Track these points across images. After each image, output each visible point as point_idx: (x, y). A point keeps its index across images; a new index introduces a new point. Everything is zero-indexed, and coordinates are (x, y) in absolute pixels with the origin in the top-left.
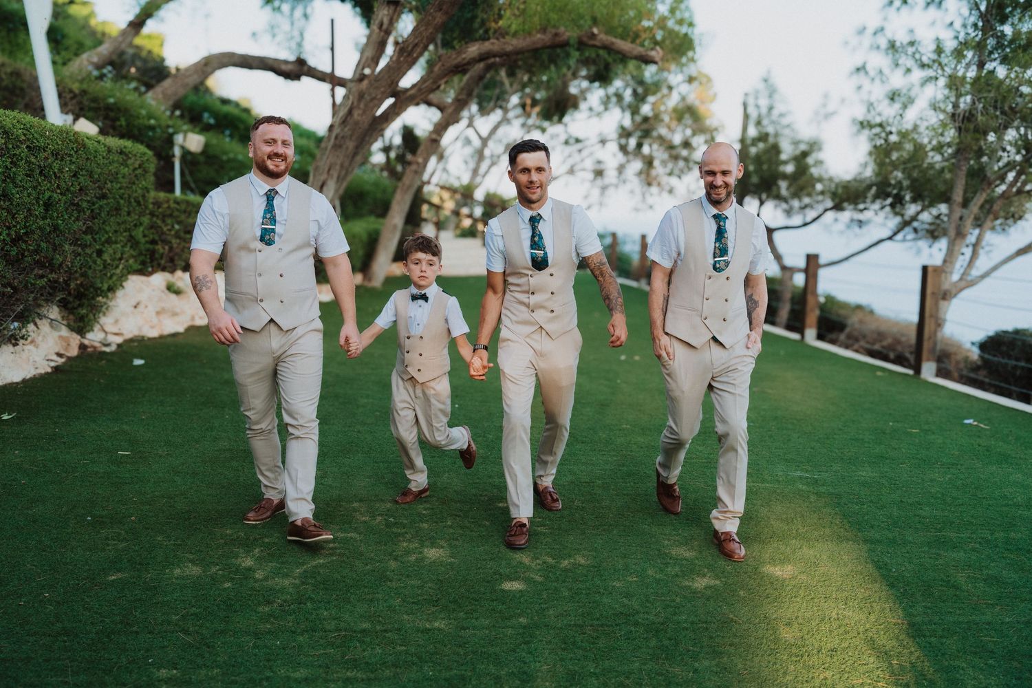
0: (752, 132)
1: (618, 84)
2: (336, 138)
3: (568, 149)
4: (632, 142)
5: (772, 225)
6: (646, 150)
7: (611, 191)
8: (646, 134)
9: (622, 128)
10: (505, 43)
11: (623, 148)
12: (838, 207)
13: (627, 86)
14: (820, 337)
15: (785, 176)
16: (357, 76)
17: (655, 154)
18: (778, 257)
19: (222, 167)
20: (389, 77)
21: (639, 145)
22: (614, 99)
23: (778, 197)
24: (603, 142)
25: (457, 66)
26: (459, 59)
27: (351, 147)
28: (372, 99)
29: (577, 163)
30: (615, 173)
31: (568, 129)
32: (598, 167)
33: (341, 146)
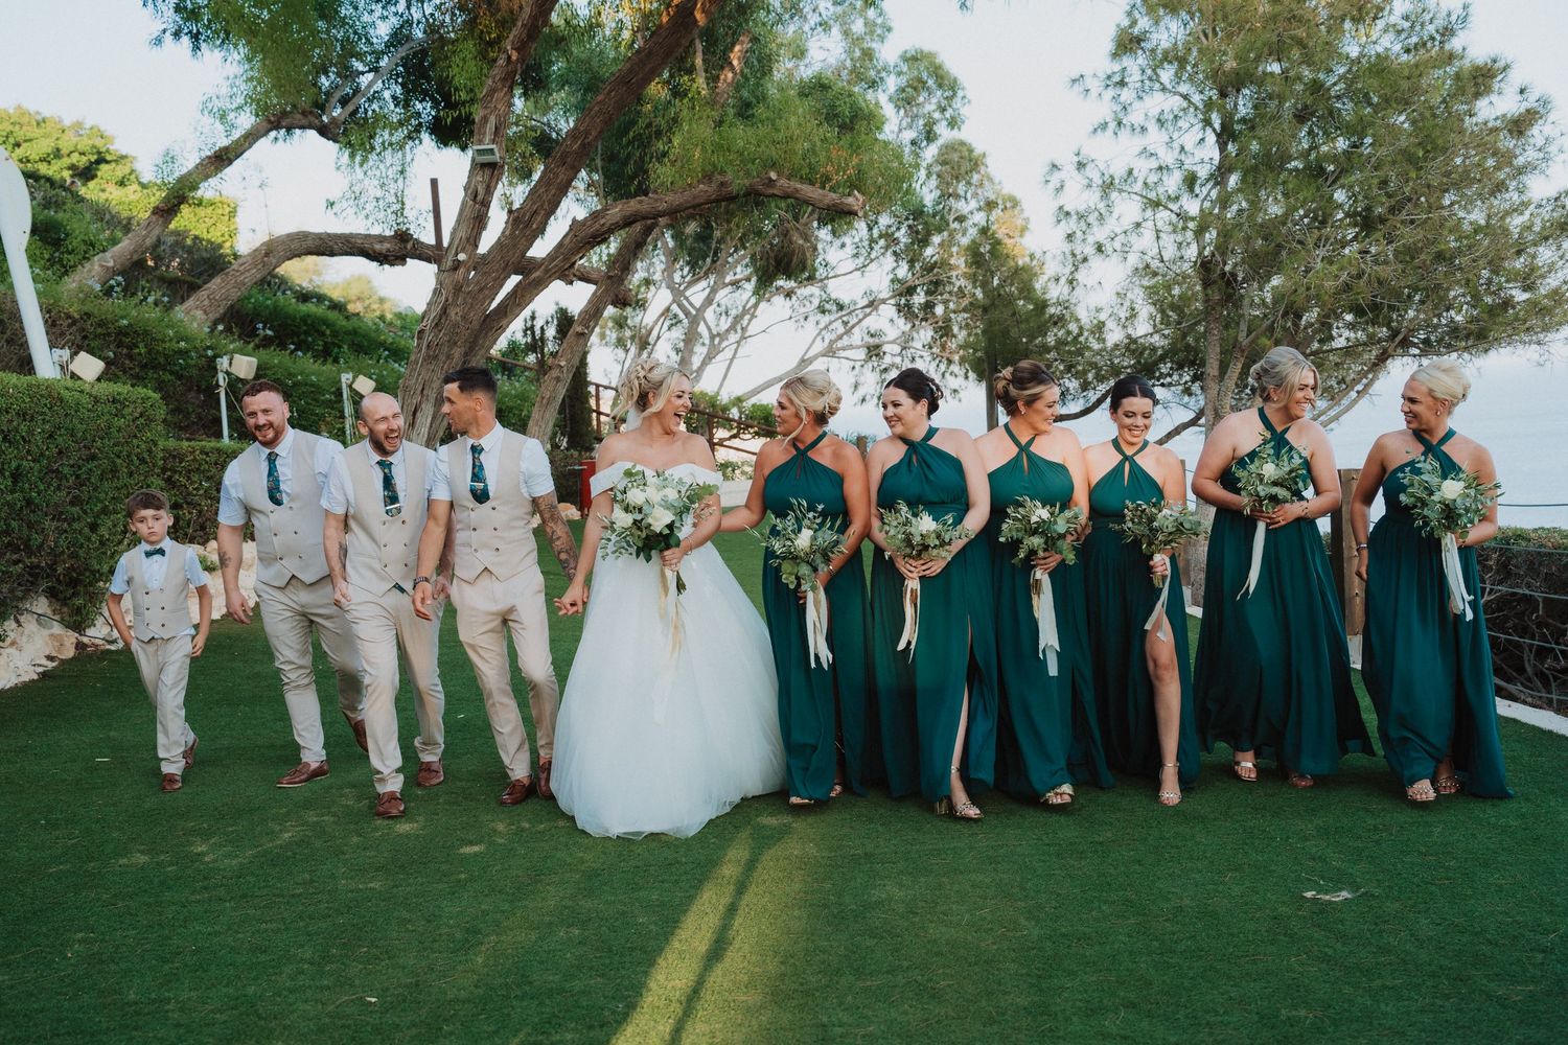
2: (429, 346)
3: (826, 319)
4: (919, 299)
6: (939, 310)
8: (935, 287)
9: (899, 282)
10: (656, 200)
11: (906, 310)
16: (450, 263)
21: (928, 307)
24: (873, 304)
26: (597, 226)
27: (457, 355)
28: (481, 290)
29: (840, 337)
30: (897, 349)
31: (824, 289)
32: (871, 341)
33: (436, 357)
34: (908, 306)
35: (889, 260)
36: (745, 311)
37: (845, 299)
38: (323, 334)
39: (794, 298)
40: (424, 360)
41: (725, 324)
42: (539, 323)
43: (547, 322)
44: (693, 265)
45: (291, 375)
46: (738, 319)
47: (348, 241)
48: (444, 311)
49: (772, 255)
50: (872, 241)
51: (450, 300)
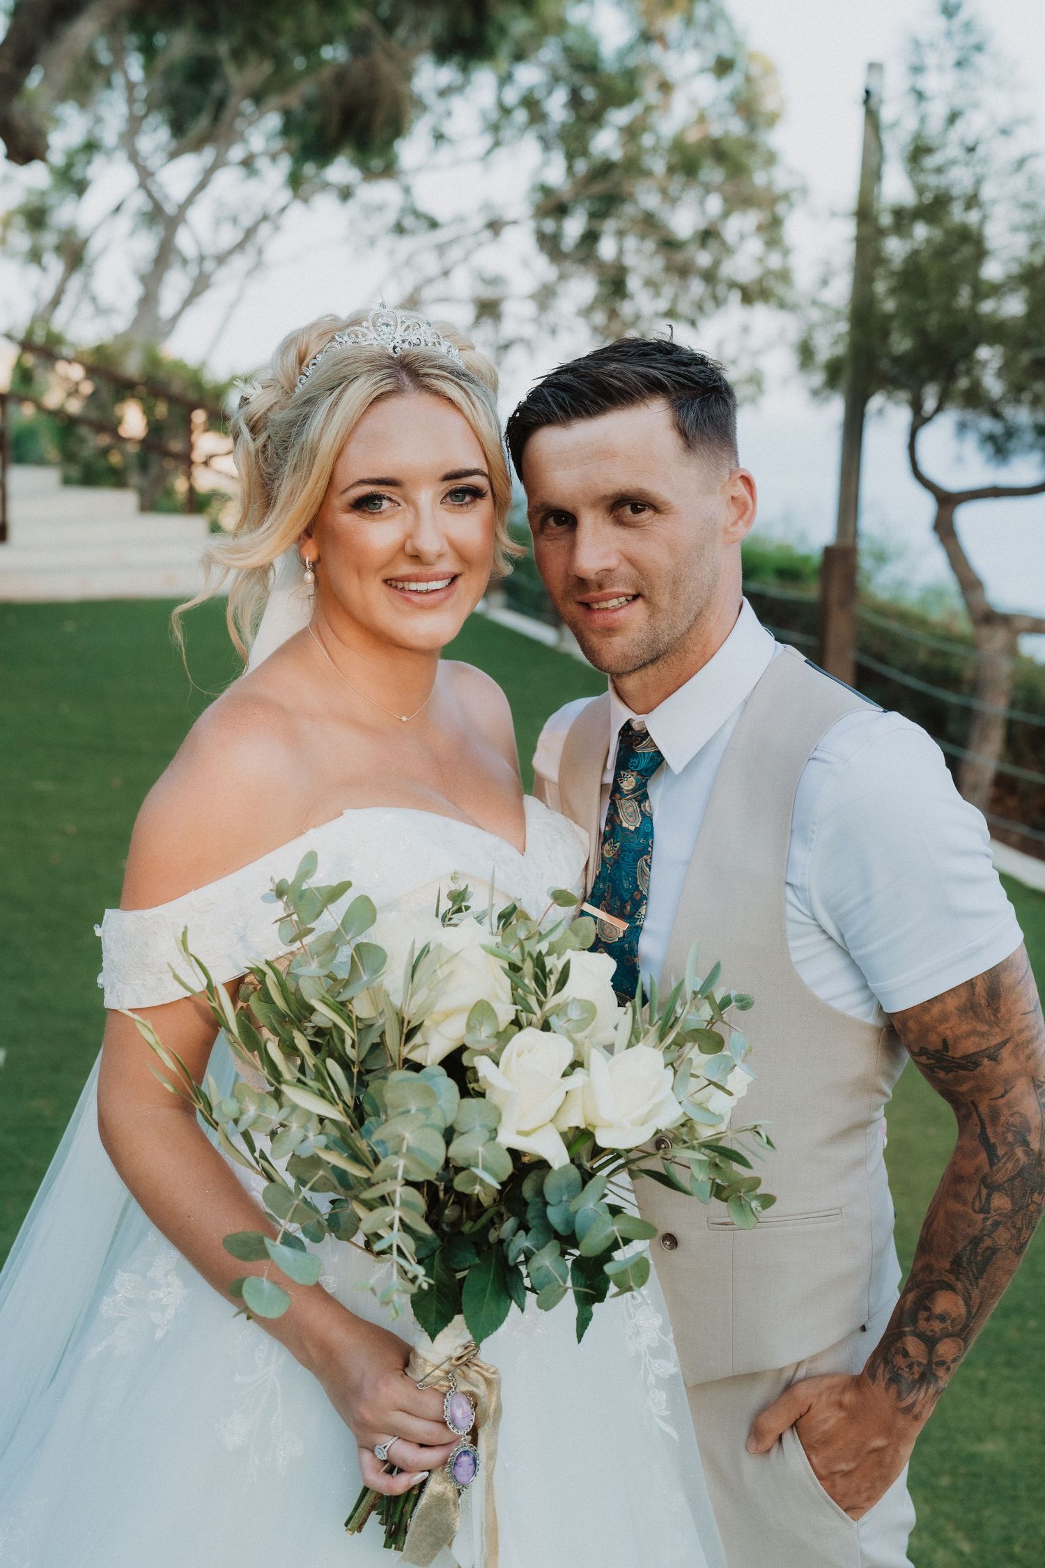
1: (528, 75)
3: (405, 246)
4: (574, 227)
6: (607, 248)
8: (608, 206)
9: (546, 190)
11: (549, 244)
13: (556, 79)
15: (997, 332)
17: (630, 260)
18: (969, 583)
21: (590, 238)
22: (521, 116)
23: (974, 398)
24: (495, 226)
29: (430, 281)
30: (530, 308)
31: (407, 190)
32: (486, 292)
34: (557, 236)
36: (265, 218)
37: (441, 214)
39: (352, 204)
41: (229, 236)
44: (178, 127)
46: (250, 233)
50: (506, 111)
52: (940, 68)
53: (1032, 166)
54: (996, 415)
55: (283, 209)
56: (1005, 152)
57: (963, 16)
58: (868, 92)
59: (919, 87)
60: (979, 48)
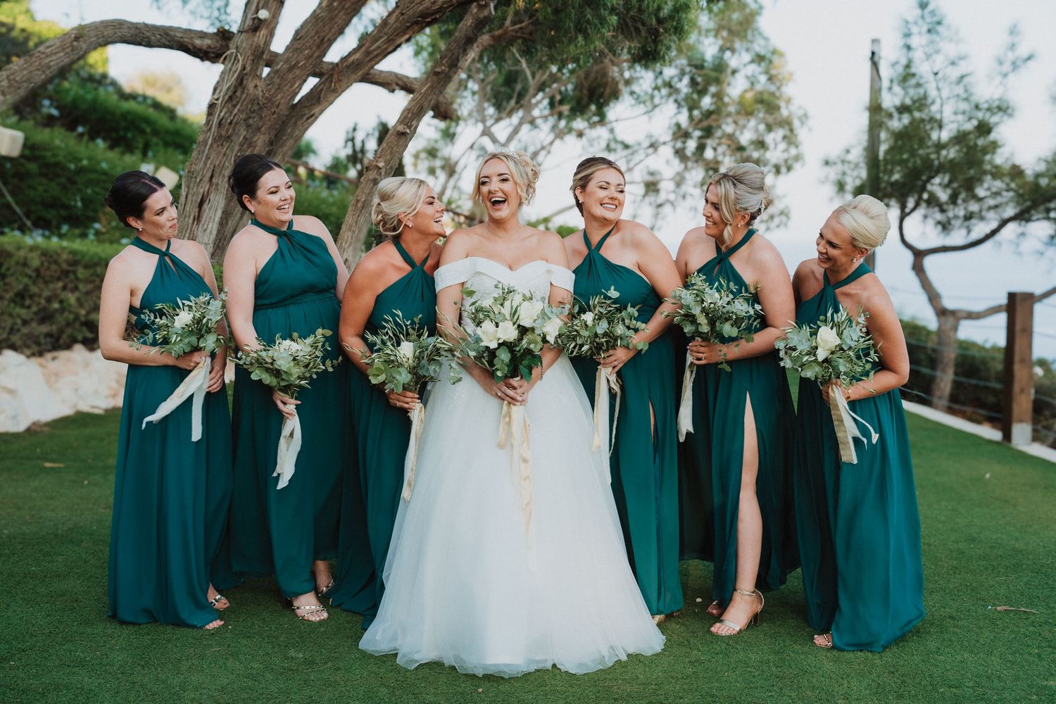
0: (890, 101)
2: (220, 124)
5: (921, 245)
7: (667, 209)
8: (708, 132)
9: (678, 126)
12: (1023, 216)
14: (1036, 437)
16: (249, 22)
18: (933, 297)
19: (71, 181)
20: (317, 33)
23: (933, 201)
25: (424, 15)
27: (260, 143)
28: (291, 69)
31: (612, 131)
32: (650, 179)
33: (228, 138)
34: (684, 149)
35: (670, 107)
36: (543, 148)
37: (629, 141)
38: (143, 132)
39: (584, 139)
40: (214, 140)
42: (359, 137)
43: (368, 135)
45: (77, 159)
47: (167, 34)
48: (240, 82)
49: (586, 84)
51: (248, 68)
52: (920, 33)
53: (966, 80)
54: (942, 211)
55: (552, 143)
56: (954, 73)
57: (930, 7)
58: (873, 53)
59: (908, 43)
60: (939, 23)
